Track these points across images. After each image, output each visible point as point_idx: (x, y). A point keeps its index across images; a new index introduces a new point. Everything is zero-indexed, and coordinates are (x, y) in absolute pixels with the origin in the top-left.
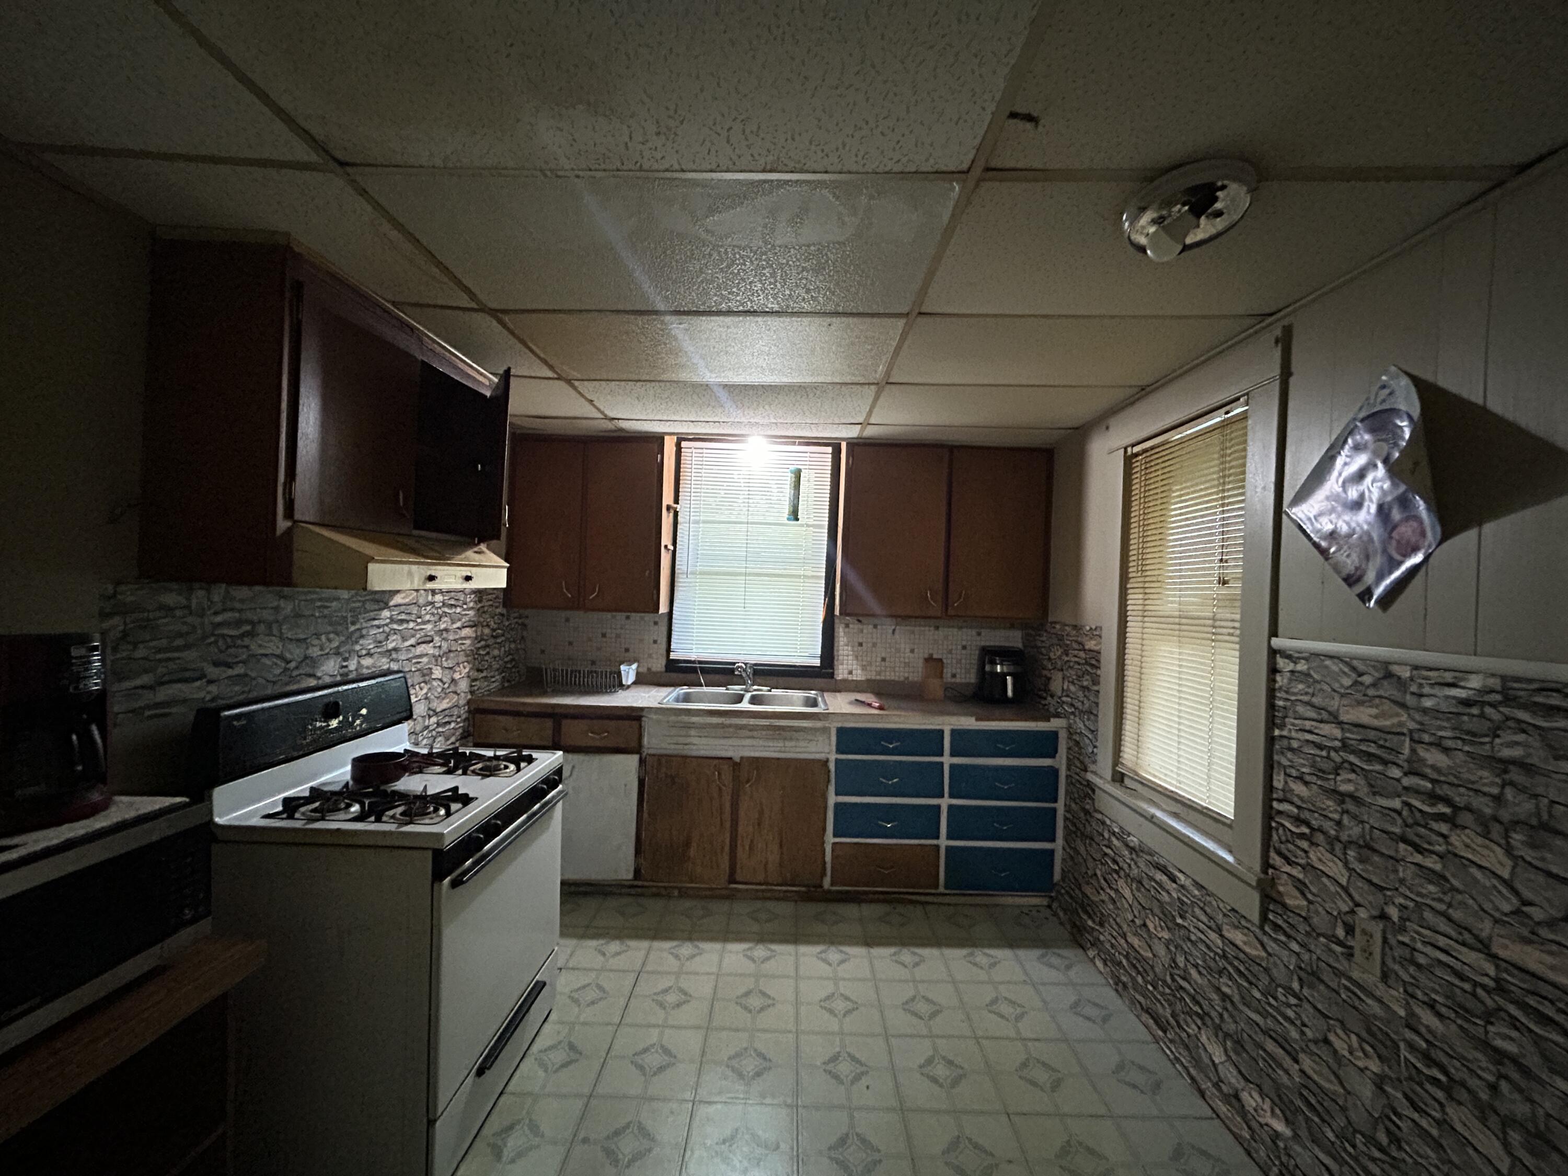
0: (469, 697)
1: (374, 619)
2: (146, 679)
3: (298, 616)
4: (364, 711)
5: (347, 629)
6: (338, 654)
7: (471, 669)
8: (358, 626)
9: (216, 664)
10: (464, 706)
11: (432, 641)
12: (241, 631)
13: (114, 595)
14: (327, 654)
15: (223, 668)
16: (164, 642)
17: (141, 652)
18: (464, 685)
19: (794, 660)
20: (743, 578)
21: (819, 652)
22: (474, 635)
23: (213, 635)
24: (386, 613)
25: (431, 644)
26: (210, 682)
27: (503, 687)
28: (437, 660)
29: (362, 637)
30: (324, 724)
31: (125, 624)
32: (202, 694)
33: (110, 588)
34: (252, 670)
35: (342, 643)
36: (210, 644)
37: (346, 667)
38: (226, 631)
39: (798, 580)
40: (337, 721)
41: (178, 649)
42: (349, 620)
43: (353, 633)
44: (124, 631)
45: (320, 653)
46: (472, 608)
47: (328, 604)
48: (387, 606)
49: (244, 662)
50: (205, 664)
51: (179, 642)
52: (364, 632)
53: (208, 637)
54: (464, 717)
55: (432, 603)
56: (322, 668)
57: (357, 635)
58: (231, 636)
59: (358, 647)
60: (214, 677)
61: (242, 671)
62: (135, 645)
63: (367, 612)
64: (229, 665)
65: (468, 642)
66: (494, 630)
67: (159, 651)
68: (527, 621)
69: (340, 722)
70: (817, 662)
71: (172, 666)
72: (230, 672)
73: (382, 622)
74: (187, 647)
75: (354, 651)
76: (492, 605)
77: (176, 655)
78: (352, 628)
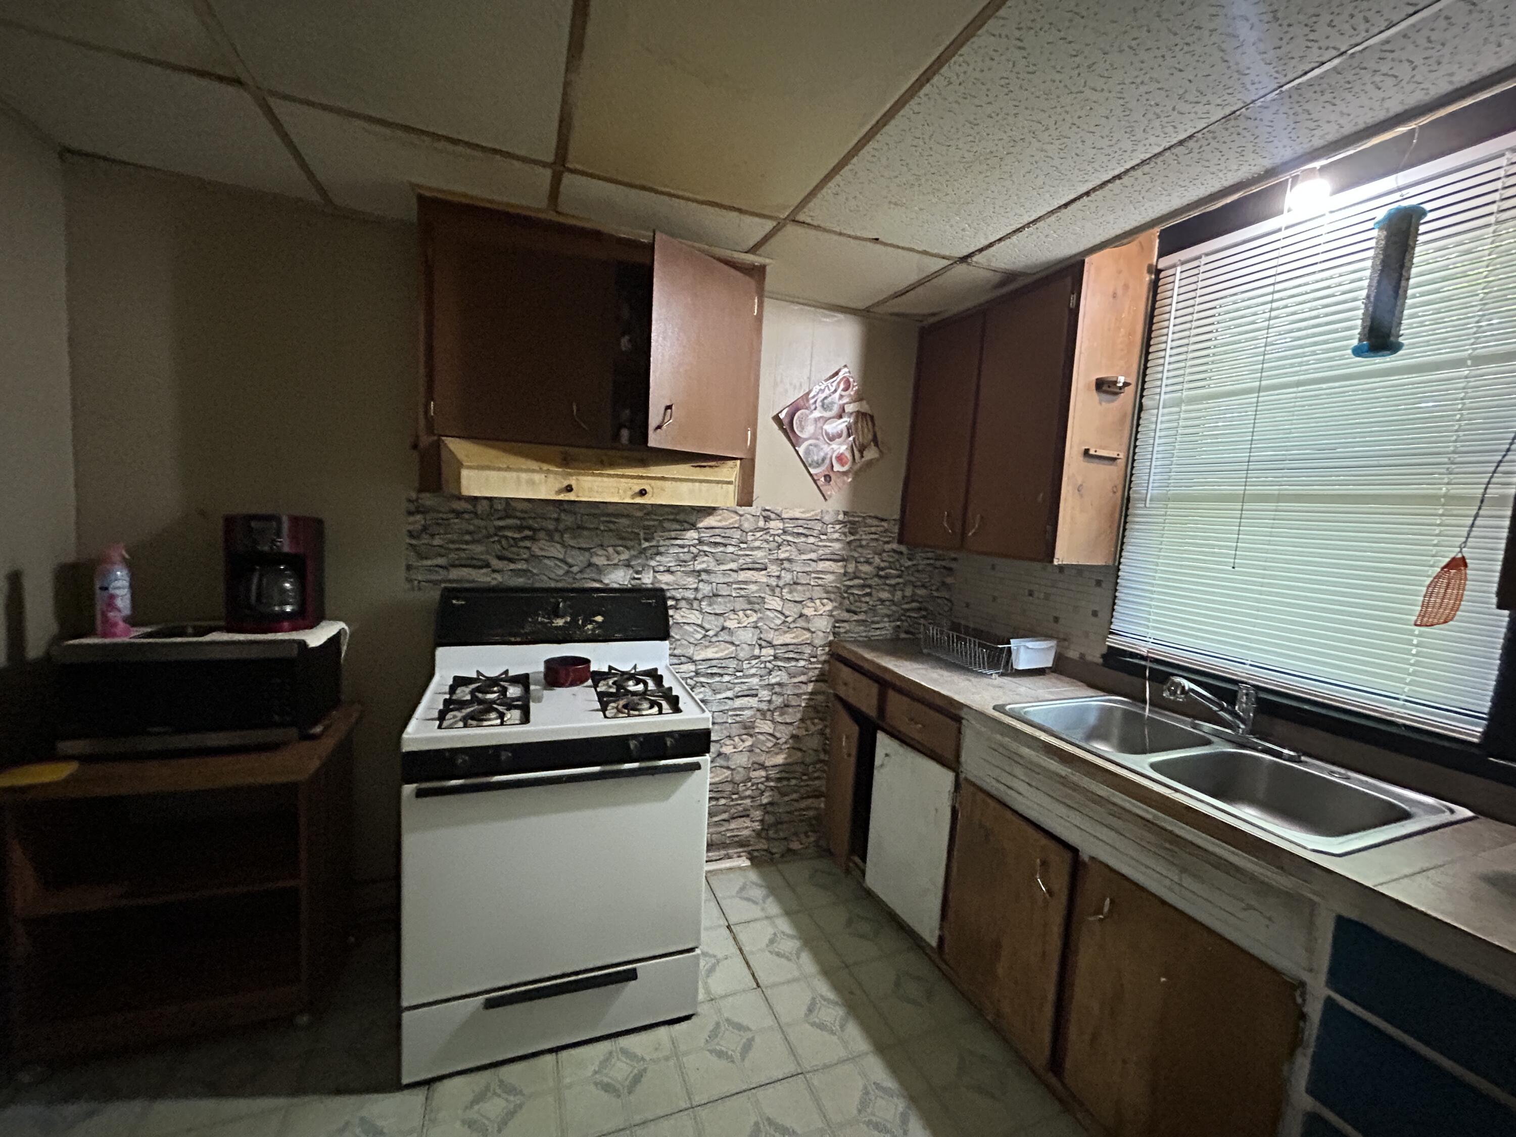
0: (831, 638)
1: (676, 539)
2: (441, 561)
3: (580, 527)
4: (599, 619)
5: (640, 544)
6: (628, 566)
7: (835, 608)
8: (654, 543)
9: (500, 558)
10: (824, 646)
11: (766, 569)
12: (523, 535)
13: (417, 500)
14: (615, 565)
15: (506, 562)
16: (455, 537)
17: (437, 541)
18: (822, 625)
19: (1391, 709)
20: (1238, 506)
21: (1485, 706)
22: (842, 571)
23: (496, 535)
24: (692, 534)
25: (764, 572)
26: (494, 571)
27: (898, 639)
28: (773, 591)
29: (659, 553)
30: (546, 621)
31: (425, 519)
32: (489, 579)
33: (414, 495)
34: (534, 567)
35: (635, 557)
36: (493, 542)
37: (639, 579)
38: (510, 534)
39: (1428, 509)
40: (563, 620)
41: (467, 543)
42: (642, 535)
43: (645, 549)
44: (424, 526)
45: (606, 563)
46: (837, 540)
47: (613, 519)
48: (693, 526)
49: (526, 560)
50: (488, 557)
51: (467, 538)
52: (662, 549)
53: (491, 536)
54: (823, 658)
55: (765, 530)
56: (610, 576)
57: (654, 550)
58: (514, 539)
59: (653, 563)
60: (496, 568)
61: (525, 567)
62: (433, 536)
63: (665, 530)
64: (511, 560)
65: (830, 577)
66: (880, 569)
67: (453, 542)
68: (953, 565)
69: (566, 622)
70: (1474, 731)
71: (463, 555)
72: (512, 566)
73: (687, 542)
74: (473, 542)
75: (649, 566)
76: (876, 540)
77: (465, 547)
78: (646, 544)
